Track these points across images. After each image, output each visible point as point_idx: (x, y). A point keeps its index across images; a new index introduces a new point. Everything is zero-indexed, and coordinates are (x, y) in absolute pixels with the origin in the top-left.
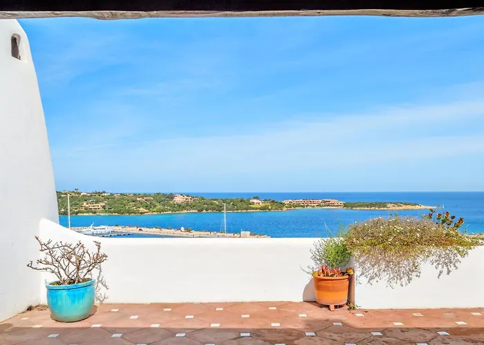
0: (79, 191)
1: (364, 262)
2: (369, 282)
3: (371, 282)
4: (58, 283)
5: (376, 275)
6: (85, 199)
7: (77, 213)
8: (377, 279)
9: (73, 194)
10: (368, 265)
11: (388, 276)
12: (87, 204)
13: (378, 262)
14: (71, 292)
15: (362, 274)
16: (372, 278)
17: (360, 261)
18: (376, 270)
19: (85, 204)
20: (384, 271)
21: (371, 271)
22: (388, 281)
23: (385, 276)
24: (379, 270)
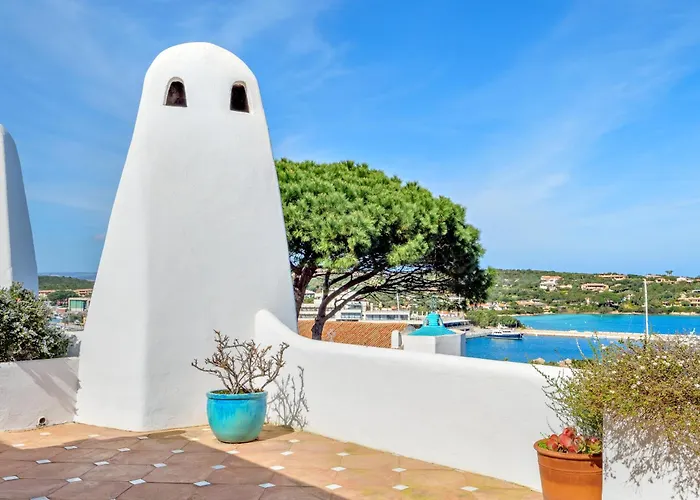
0: (673, 274)
1: (621, 433)
2: (632, 477)
3: (637, 478)
4: (224, 392)
5: (650, 466)
6: (685, 287)
7: (669, 311)
8: (650, 474)
9: (663, 280)
10: (632, 439)
11: (677, 473)
12: (688, 296)
13: (652, 437)
14: (220, 404)
15: (618, 457)
16: (638, 471)
17: (616, 428)
18: (648, 454)
19: (683, 296)
20: (668, 459)
21: (637, 455)
22: (677, 485)
23: (670, 473)
24: (657, 456)
